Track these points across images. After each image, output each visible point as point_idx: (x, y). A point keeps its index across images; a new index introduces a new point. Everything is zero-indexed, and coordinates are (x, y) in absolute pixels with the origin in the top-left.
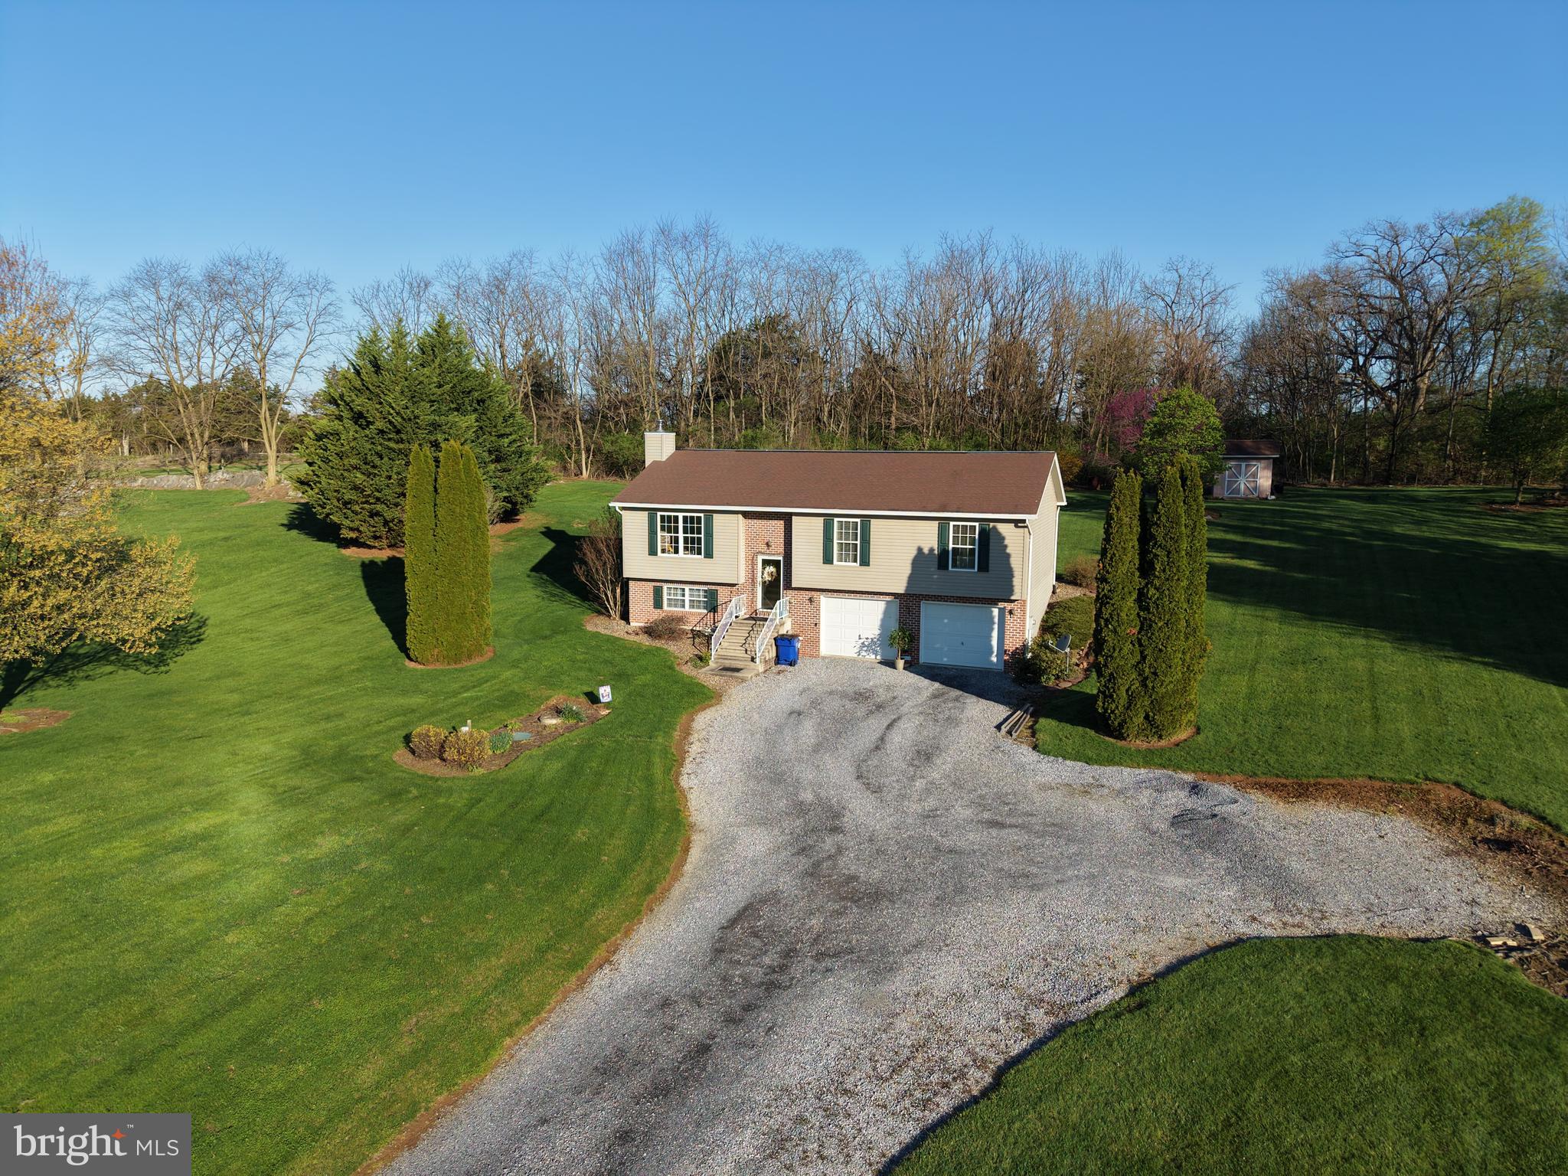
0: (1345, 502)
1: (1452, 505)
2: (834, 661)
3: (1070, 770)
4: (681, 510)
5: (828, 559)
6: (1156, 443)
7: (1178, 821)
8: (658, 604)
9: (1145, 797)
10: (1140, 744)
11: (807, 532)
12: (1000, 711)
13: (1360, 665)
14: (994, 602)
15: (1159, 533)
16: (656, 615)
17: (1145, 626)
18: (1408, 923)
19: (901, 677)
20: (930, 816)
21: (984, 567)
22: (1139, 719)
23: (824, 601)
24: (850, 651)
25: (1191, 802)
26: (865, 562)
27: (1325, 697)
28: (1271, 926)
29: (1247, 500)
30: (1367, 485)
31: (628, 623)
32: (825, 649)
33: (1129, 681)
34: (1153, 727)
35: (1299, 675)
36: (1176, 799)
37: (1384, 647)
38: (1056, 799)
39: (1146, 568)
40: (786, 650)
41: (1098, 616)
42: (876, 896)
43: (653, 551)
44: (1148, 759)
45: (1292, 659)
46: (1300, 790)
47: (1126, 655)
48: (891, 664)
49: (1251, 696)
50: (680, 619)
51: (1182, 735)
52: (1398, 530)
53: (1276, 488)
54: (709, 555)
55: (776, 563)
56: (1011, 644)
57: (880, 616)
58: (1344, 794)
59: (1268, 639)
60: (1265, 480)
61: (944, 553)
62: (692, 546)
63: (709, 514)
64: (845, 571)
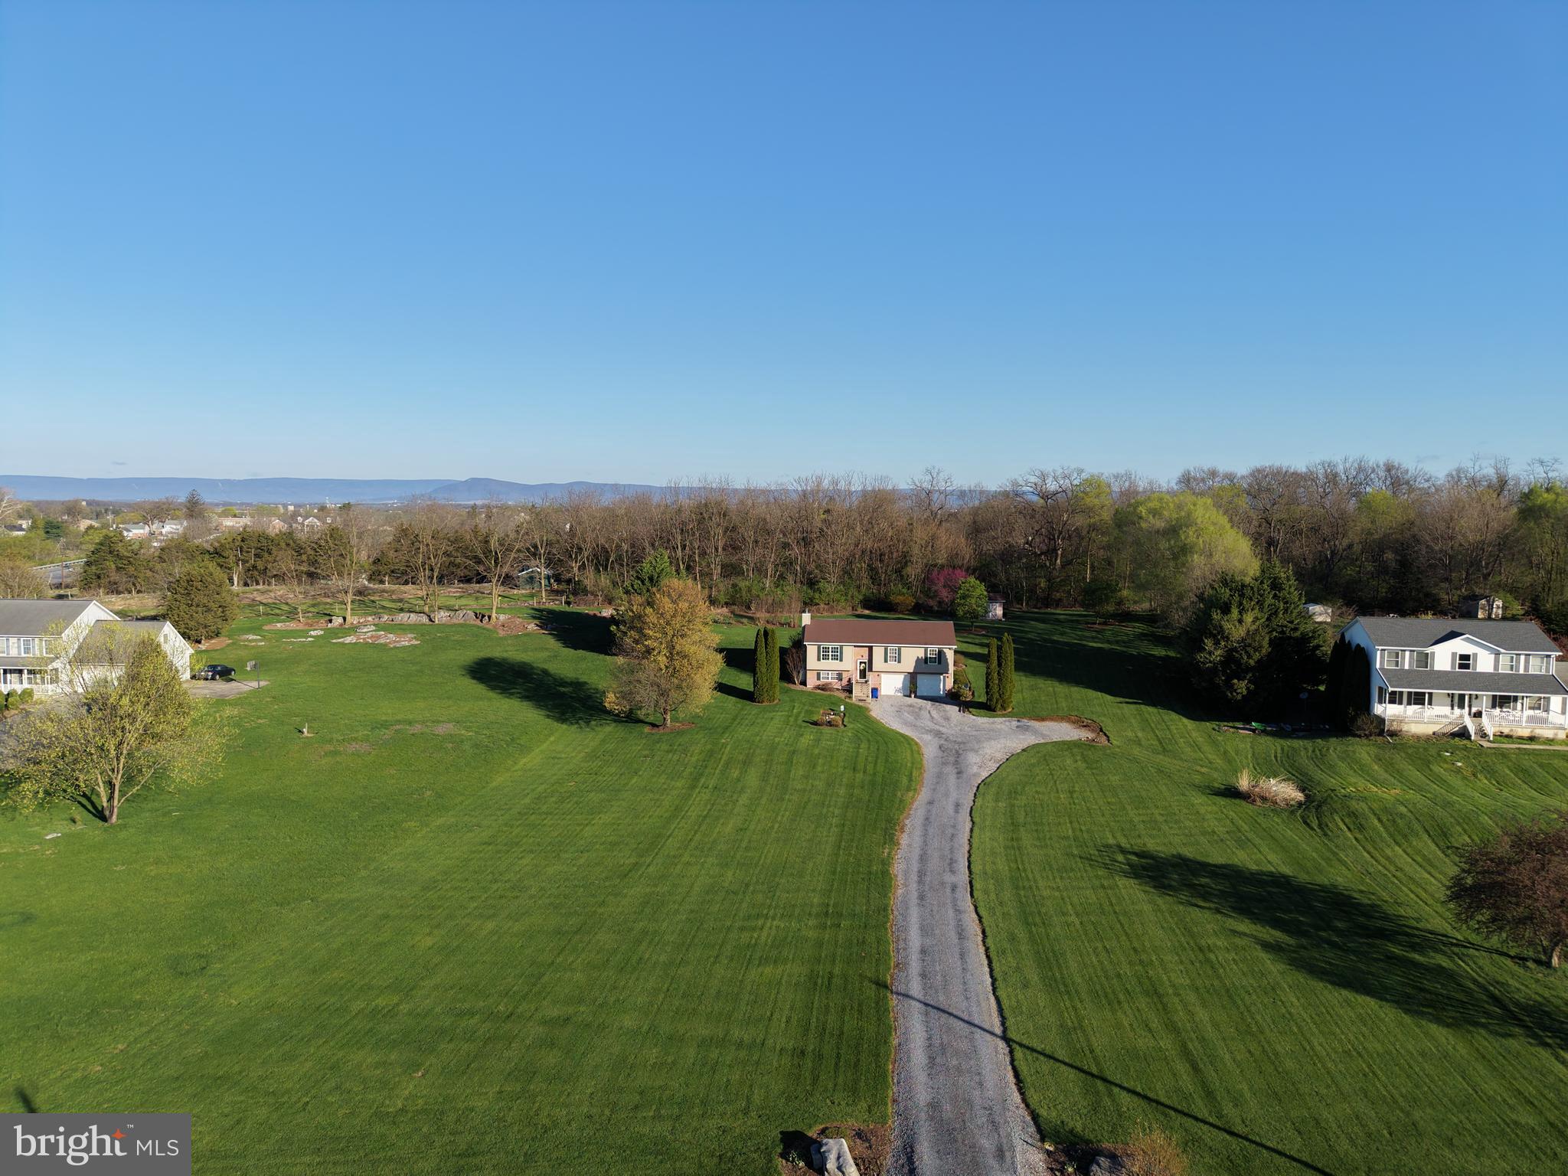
0: (1033, 623)
1: (1073, 622)
2: (889, 697)
3: (986, 720)
4: (831, 645)
5: (886, 661)
6: (962, 601)
7: (1017, 727)
8: (819, 679)
9: (1007, 723)
10: (999, 713)
11: (878, 652)
12: (957, 708)
13: (1051, 689)
14: (942, 674)
15: (1003, 655)
16: (818, 683)
17: (1000, 680)
18: (1068, 738)
19: (913, 700)
20: (961, 730)
21: (940, 663)
22: (999, 706)
23: (883, 675)
24: (891, 692)
25: (1019, 724)
26: (899, 662)
27: (1043, 698)
28: (1042, 741)
29: (992, 620)
30: (1039, 608)
31: (805, 685)
32: (882, 693)
33: (996, 696)
34: (1004, 708)
35: (1035, 693)
36: (1015, 723)
37: (1057, 684)
38: (987, 725)
39: (1000, 665)
40: (875, 692)
41: (987, 678)
42: (964, 743)
43: (819, 660)
44: (1004, 716)
45: (1032, 688)
46: (1043, 719)
47: (995, 689)
48: (910, 696)
49: (1023, 699)
50: (830, 683)
51: (1010, 710)
52: (1055, 638)
53: (1004, 615)
54: (841, 660)
55: (865, 663)
56: (947, 688)
57: (902, 680)
58: (1052, 719)
59: (1023, 682)
60: (998, 611)
61: (926, 658)
62: (835, 658)
63: (841, 647)
64: (892, 665)
